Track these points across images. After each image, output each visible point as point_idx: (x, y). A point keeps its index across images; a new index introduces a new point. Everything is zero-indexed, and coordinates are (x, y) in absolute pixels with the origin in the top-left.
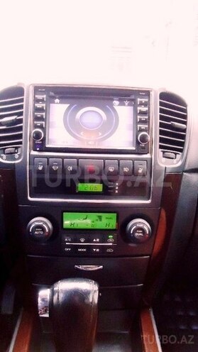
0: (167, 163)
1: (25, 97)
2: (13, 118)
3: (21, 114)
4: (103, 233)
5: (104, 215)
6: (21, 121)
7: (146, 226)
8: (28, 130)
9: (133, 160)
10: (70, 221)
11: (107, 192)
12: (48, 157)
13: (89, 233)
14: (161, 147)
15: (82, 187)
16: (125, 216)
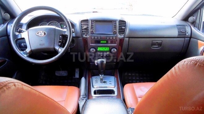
0: (120, 36)
1: (89, 22)
2: (86, 27)
3: (88, 26)
4: (106, 51)
5: (106, 48)
6: (88, 28)
7: (116, 50)
8: (90, 30)
9: (113, 36)
10: (99, 49)
11: (107, 43)
12: (94, 36)
13: (103, 52)
14: (119, 33)
15: (102, 42)
16: (111, 48)
